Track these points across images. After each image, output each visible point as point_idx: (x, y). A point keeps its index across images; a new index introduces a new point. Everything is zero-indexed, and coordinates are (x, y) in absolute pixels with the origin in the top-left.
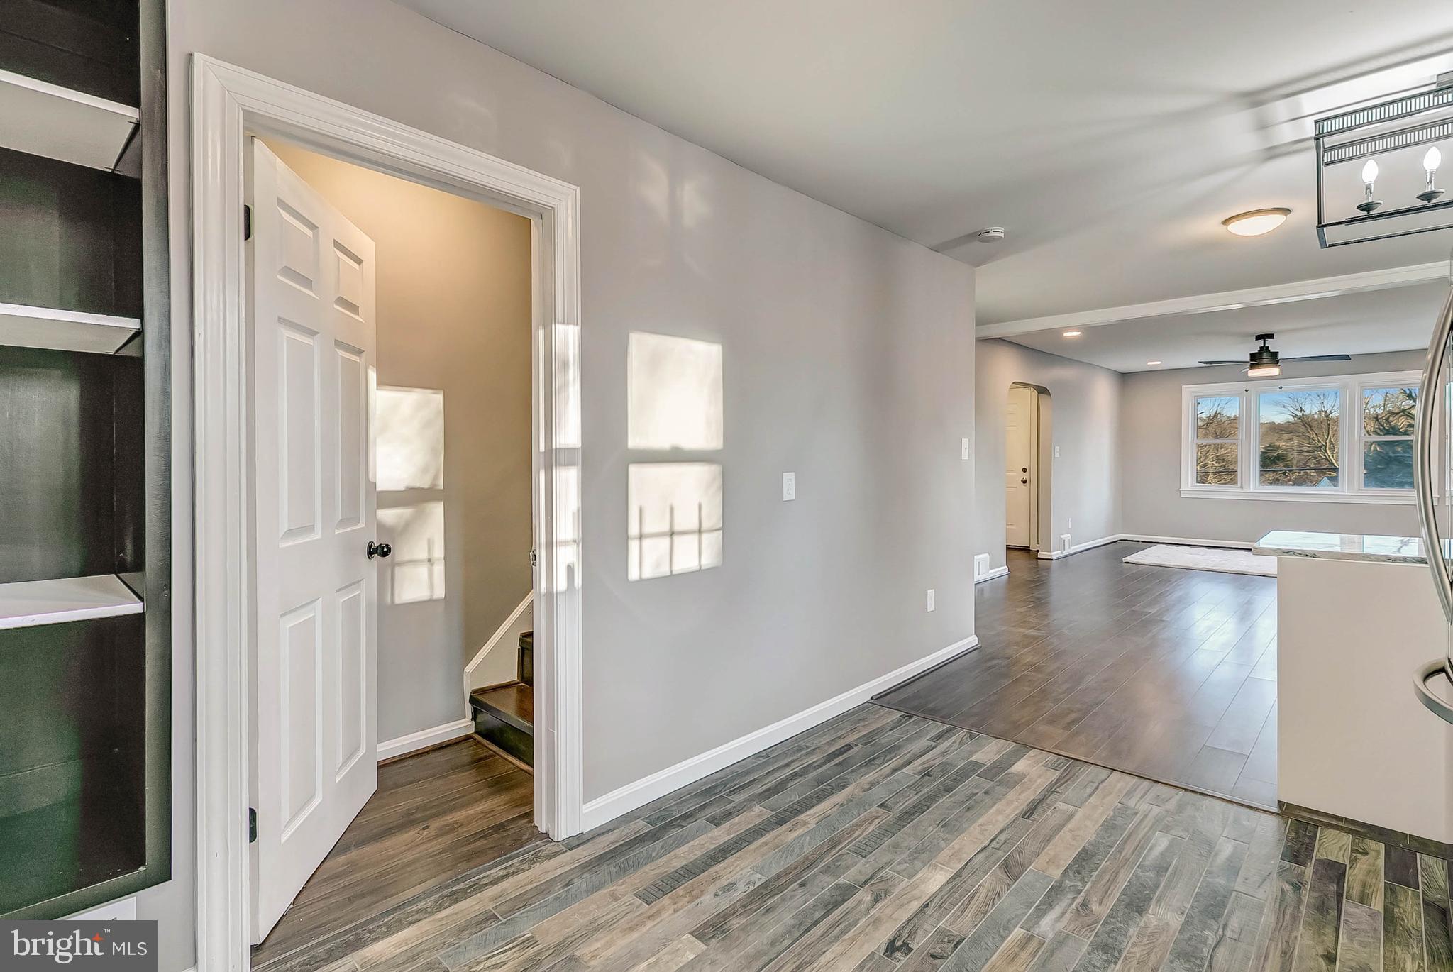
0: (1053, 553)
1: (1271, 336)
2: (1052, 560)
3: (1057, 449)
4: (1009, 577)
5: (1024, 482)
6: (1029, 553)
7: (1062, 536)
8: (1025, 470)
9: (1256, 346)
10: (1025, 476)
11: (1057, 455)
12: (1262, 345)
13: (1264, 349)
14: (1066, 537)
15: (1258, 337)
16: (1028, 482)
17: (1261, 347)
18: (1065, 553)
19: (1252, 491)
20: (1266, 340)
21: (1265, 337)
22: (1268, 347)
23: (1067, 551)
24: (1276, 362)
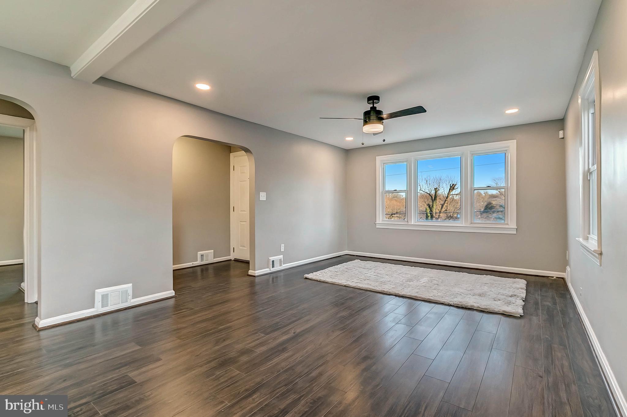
0: (256, 272)
1: (377, 98)
2: (254, 276)
3: (263, 194)
7: (270, 258)
9: (368, 106)
12: (372, 106)
13: (373, 108)
14: (276, 258)
15: (370, 99)
17: (371, 108)
18: (273, 270)
19: (412, 224)
20: (375, 101)
21: (373, 99)
22: (376, 108)
23: (277, 268)
24: (380, 119)
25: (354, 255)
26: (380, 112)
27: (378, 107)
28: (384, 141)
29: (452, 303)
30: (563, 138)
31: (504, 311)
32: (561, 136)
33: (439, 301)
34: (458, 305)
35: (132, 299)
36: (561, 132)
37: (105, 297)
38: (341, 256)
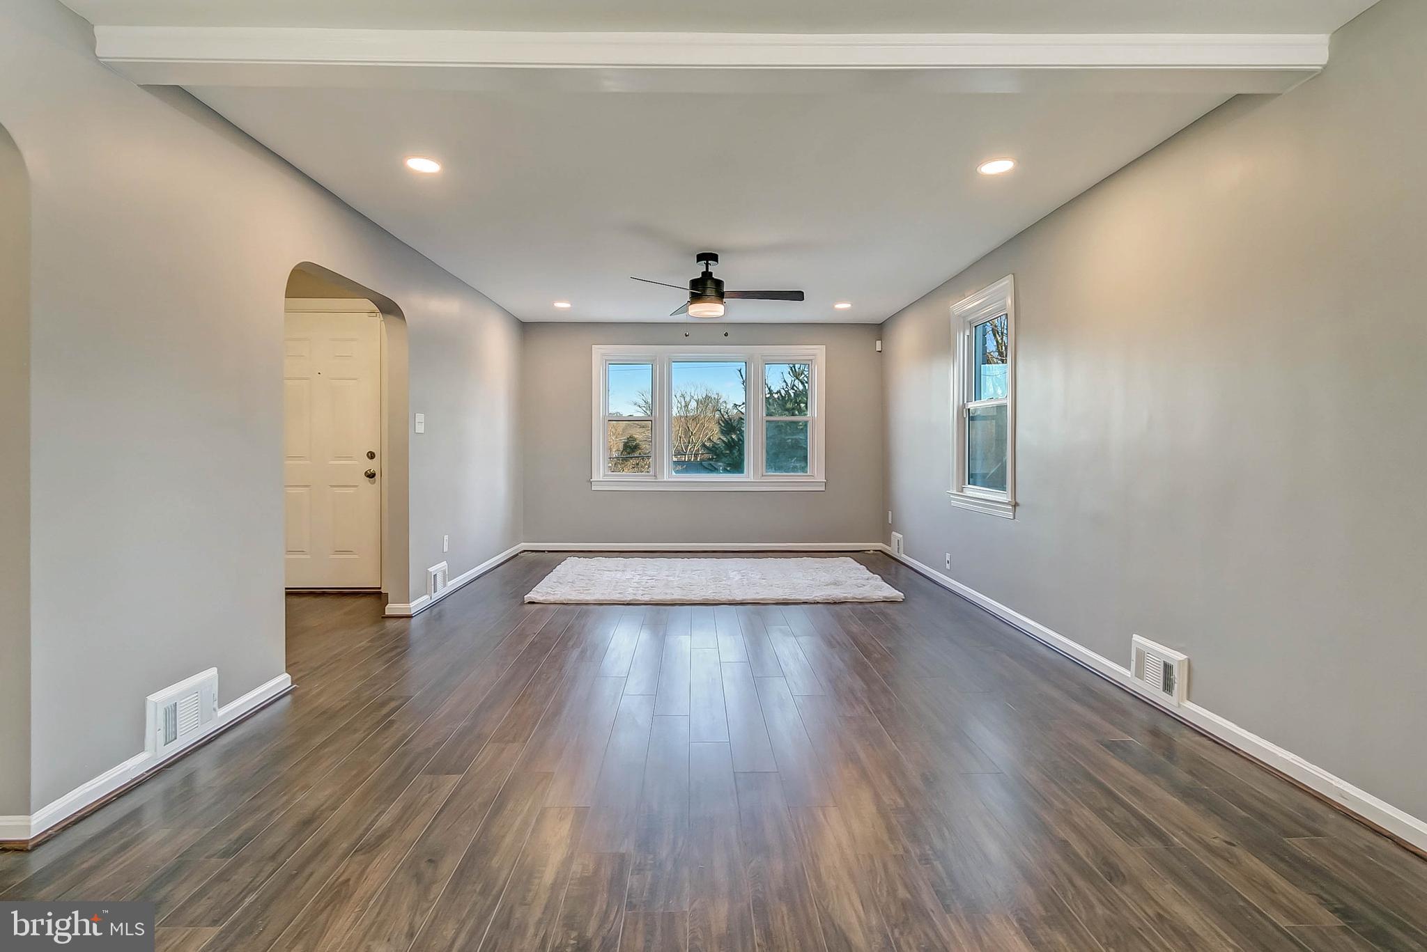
0: (412, 605)
1: (714, 257)
2: (410, 617)
3: (420, 417)
4: (295, 702)
5: (371, 476)
6: (380, 598)
7: (430, 570)
8: (371, 456)
9: (697, 270)
10: (373, 465)
11: (420, 429)
12: (705, 270)
13: (707, 275)
14: (439, 568)
15: (701, 257)
16: (378, 476)
17: (703, 273)
18: (436, 596)
19: (665, 480)
20: (709, 262)
21: (708, 257)
22: (711, 273)
23: (442, 591)
24: (720, 295)
25: (544, 551)
26: (719, 284)
27: (717, 271)
28: (726, 335)
29: (818, 599)
30: (880, 352)
31: (885, 597)
32: (879, 348)
33: (800, 600)
34: (828, 600)
35: (220, 706)
36: (879, 343)
37: (172, 713)
38: (517, 555)
